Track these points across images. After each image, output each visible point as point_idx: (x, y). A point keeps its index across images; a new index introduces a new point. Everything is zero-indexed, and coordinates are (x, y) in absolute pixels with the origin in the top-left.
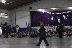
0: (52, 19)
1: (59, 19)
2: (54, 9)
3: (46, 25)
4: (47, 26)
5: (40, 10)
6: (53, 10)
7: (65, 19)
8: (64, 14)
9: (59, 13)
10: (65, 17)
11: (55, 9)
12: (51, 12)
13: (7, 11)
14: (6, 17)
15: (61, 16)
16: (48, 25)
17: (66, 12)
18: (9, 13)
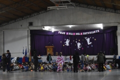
0: (67, 43)
1: (79, 44)
2: (70, 26)
3: (57, 53)
5: (47, 28)
6: (68, 28)
8: (88, 36)
9: (78, 34)
11: (72, 27)
12: (66, 32)
15: (82, 39)
17: (90, 33)
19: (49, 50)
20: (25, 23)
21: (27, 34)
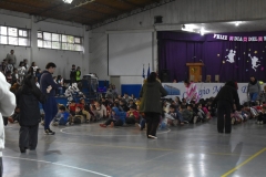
0: (231, 57)
1: (255, 60)
2: (237, 23)
3: (209, 76)
4: (213, 81)
5: (189, 28)
6: (233, 26)
9: (253, 39)
11: (241, 26)
13: (82, 29)
14: (79, 48)
15: (262, 50)
16: (217, 77)
18: (87, 35)
19: (194, 71)
20: (147, 17)
21: (151, 39)
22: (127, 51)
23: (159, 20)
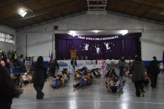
0: (87, 47)
1: (98, 49)
2: (96, 31)
3: (82, 57)
4: (84, 59)
6: (94, 33)
7: (108, 48)
8: (107, 41)
9: (98, 39)
10: (107, 45)
13: (13, 31)
15: (101, 44)
16: (86, 57)
17: (109, 38)
19: (73, 54)
21: (51, 38)
22: (38, 44)
23: (56, 28)
